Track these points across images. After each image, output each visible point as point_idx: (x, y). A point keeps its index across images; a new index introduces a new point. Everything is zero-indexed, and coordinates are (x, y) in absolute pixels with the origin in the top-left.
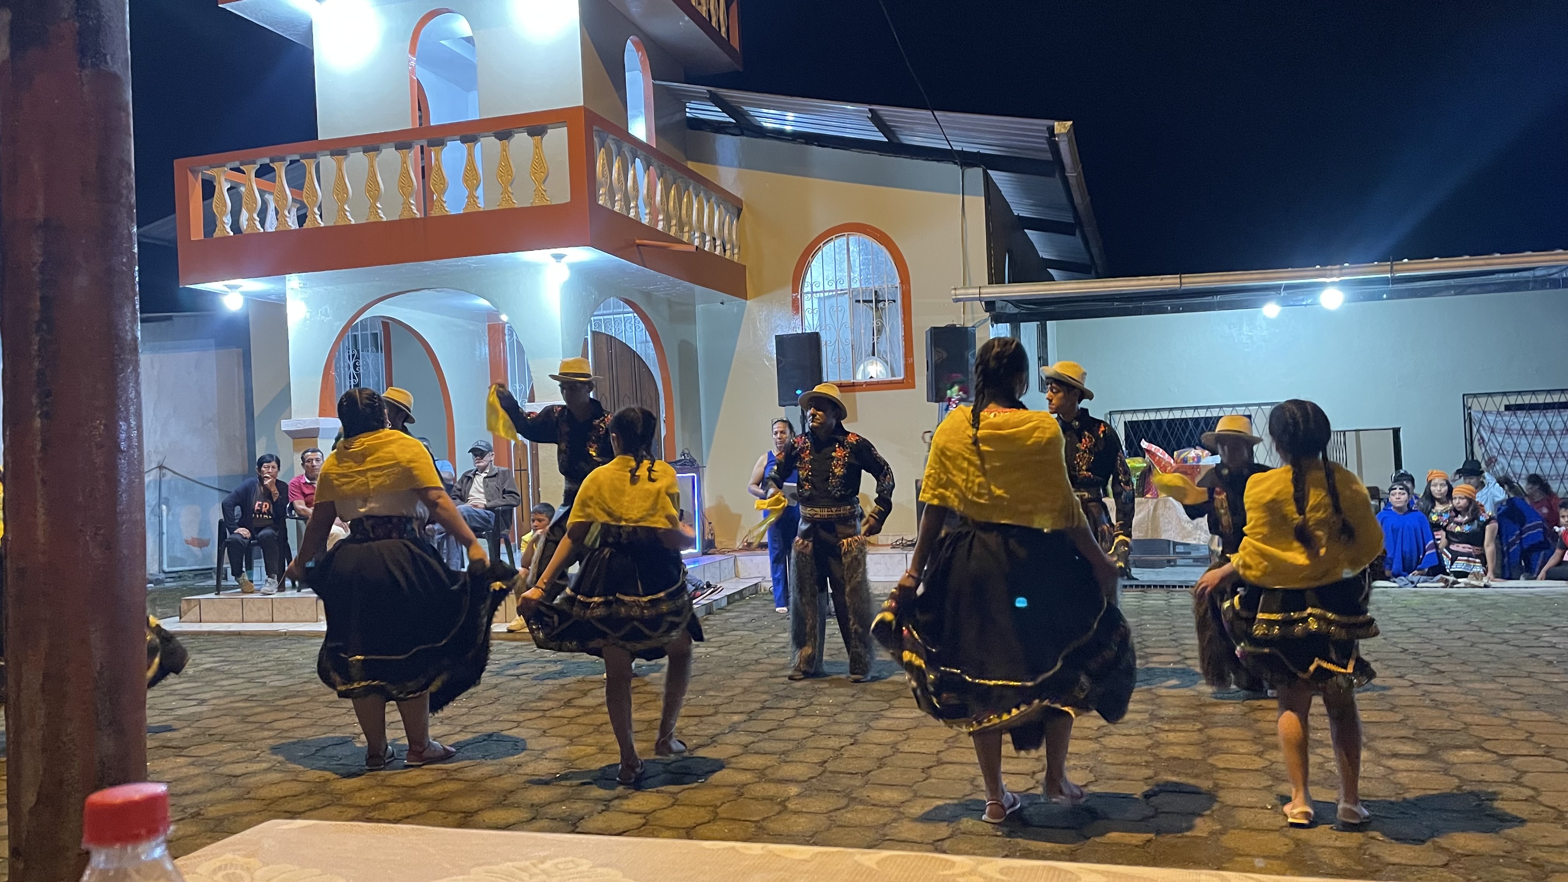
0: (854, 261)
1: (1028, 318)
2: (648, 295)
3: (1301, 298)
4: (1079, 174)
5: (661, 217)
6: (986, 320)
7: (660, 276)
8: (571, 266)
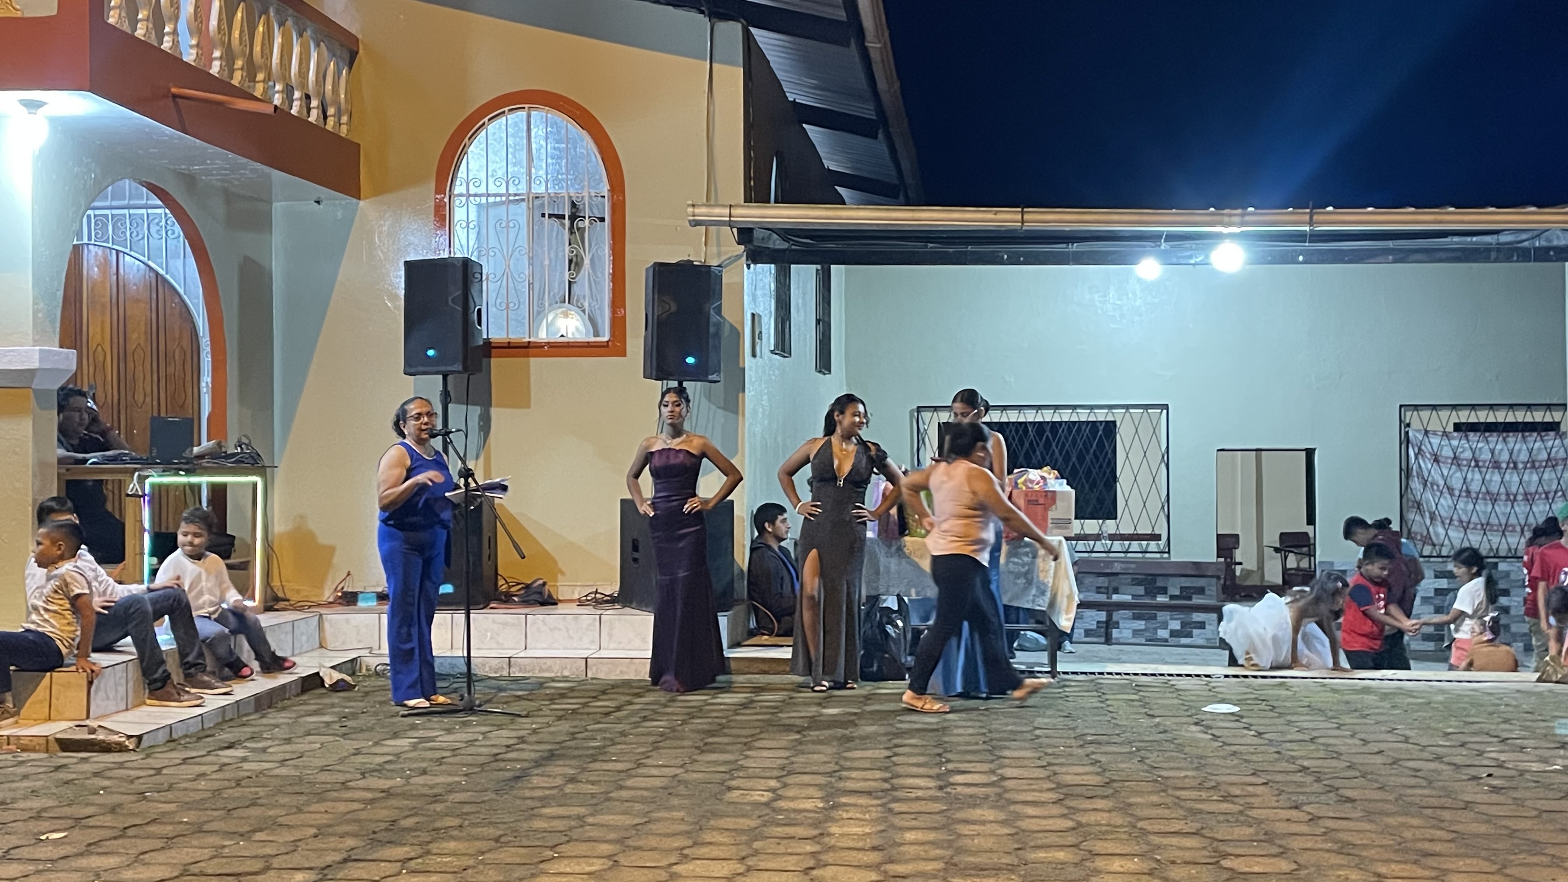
0: (538, 150)
1: (803, 258)
2: (190, 180)
3: (1188, 253)
4: (885, 47)
5: (217, 54)
6: (739, 257)
7: (212, 149)
8: (56, 122)
